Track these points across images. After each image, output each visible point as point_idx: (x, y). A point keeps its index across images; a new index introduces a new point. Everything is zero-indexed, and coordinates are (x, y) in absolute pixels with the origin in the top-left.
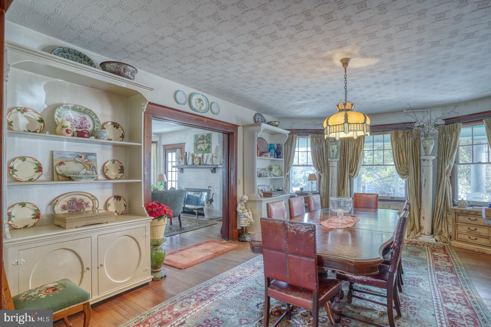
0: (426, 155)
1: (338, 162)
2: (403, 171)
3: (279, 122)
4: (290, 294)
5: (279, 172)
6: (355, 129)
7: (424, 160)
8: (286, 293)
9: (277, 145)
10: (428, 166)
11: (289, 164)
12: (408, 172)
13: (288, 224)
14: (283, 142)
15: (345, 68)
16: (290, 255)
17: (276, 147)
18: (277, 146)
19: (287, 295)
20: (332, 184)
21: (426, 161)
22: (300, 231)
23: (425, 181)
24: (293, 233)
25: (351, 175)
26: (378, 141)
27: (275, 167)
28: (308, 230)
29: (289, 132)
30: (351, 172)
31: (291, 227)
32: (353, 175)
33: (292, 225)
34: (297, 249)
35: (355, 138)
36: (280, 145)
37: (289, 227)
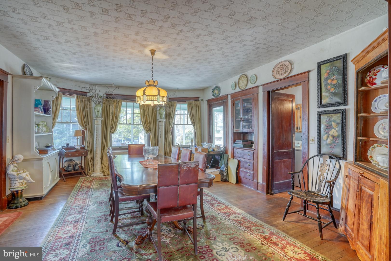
0: (161, 119)
1: (102, 121)
2: (147, 129)
3: (50, 79)
4: (178, 214)
5: (47, 128)
6: (150, 99)
7: (160, 122)
8: (175, 214)
9: (45, 101)
10: (162, 125)
11: (54, 121)
12: (150, 129)
13: (182, 164)
14: (51, 98)
15: (153, 57)
16: (180, 186)
17: (43, 103)
18: (45, 103)
19: (176, 215)
20: (97, 138)
21: (161, 122)
22: (191, 167)
23: (161, 134)
24: (186, 170)
25: (111, 131)
26: (130, 107)
27: (43, 123)
28: (196, 165)
29: (58, 90)
30: (112, 129)
31: (184, 166)
32: (113, 131)
33: (185, 165)
34: (187, 180)
35: (152, 105)
36: (48, 101)
37: (182, 166)
